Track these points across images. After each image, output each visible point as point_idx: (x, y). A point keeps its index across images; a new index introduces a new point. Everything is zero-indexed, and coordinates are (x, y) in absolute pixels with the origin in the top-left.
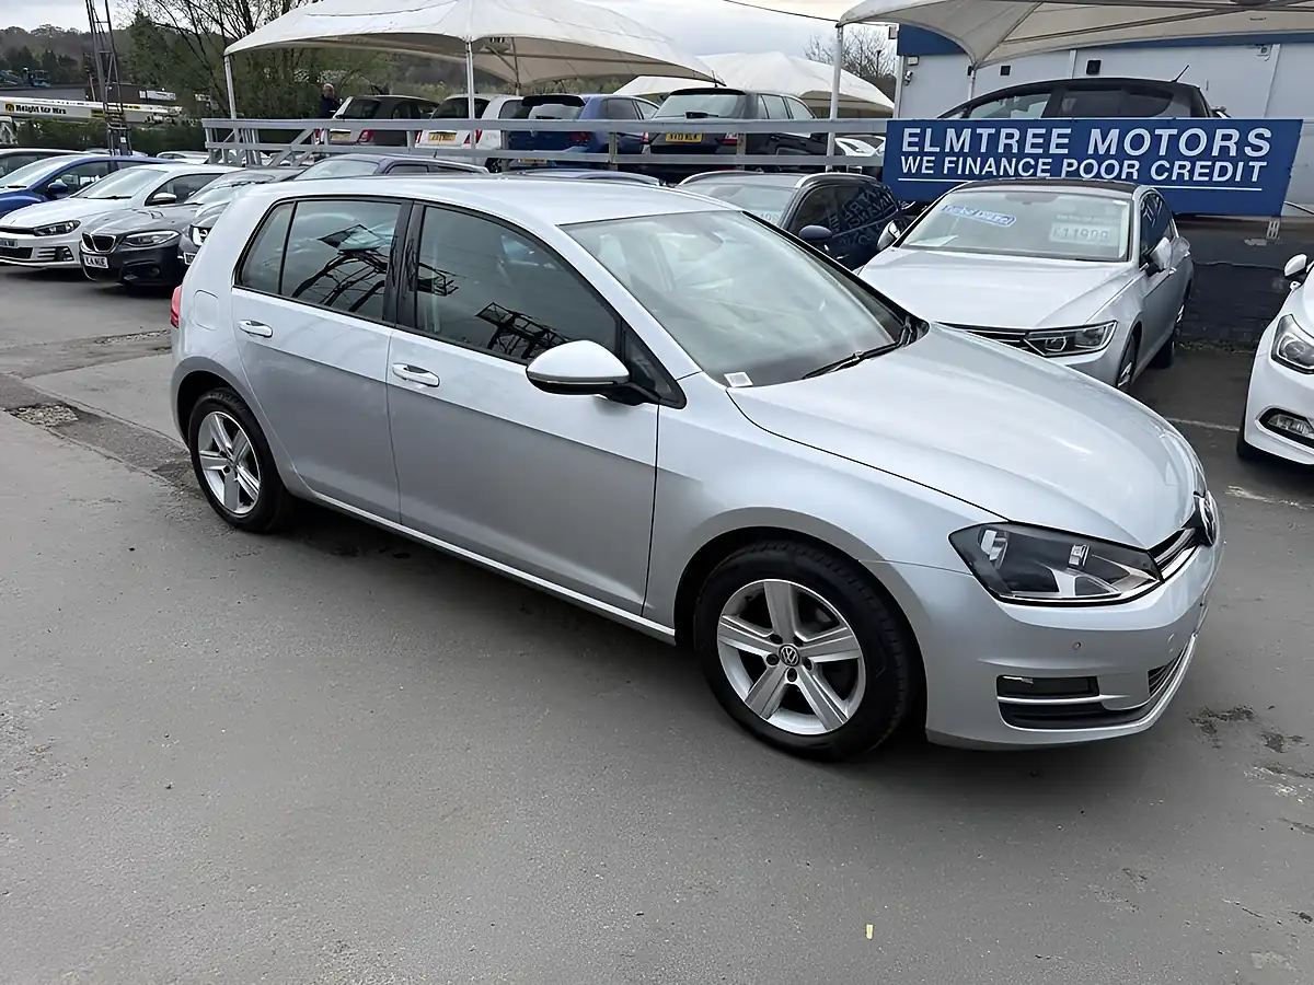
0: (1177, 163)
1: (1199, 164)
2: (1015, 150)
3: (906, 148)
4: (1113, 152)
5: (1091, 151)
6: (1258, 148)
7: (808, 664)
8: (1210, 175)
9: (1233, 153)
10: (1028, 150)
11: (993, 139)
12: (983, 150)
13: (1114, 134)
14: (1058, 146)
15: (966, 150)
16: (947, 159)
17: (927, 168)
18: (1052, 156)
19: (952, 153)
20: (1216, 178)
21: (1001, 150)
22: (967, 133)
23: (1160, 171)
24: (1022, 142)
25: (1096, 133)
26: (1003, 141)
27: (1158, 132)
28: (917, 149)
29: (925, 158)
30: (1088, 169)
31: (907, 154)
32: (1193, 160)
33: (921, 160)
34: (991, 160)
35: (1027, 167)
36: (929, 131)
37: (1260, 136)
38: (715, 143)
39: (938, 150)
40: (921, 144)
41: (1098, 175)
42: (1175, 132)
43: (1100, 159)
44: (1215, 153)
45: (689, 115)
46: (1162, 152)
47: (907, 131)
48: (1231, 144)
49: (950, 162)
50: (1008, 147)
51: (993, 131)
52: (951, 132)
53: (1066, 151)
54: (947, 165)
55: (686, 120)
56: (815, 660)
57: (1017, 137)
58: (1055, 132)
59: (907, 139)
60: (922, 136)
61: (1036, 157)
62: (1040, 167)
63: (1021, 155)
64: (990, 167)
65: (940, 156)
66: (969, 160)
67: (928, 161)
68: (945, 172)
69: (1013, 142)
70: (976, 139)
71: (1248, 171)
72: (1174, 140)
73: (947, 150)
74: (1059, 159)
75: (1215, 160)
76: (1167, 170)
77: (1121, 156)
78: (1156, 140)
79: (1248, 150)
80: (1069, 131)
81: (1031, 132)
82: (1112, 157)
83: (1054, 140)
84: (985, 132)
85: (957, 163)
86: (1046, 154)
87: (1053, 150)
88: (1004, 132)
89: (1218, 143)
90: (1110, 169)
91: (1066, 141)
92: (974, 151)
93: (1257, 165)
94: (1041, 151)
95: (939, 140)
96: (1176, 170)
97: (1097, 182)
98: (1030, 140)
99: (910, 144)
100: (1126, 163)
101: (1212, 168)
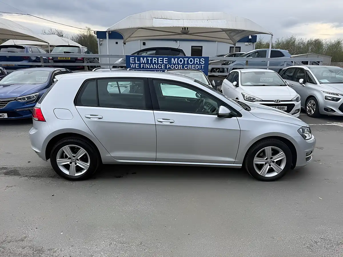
0: (189, 65)
1: (193, 65)
2: (157, 63)
3: (131, 62)
4: (177, 63)
5: (172, 63)
6: (202, 62)
7: (273, 162)
8: (195, 67)
9: (198, 63)
10: (159, 63)
11: (151, 60)
12: (150, 62)
13: (176, 59)
14: (166, 62)
15: (146, 63)
16: (142, 64)
17: (137, 67)
18: (165, 64)
19: (142, 63)
20: (196, 68)
21: (153, 63)
22: (145, 59)
23: (186, 67)
24: (158, 61)
25: (173, 59)
26: (154, 61)
27: (184, 59)
28: (134, 62)
29: (136, 64)
30: (172, 67)
31: (132, 63)
32: (192, 65)
33: (135, 65)
34: (152, 65)
35: (160, 66)
36: (136, 58)
37: (202, 60)
38: (75, 60)
39: (139, 62)
40: (135, 61)
41: (174, 68)
42: (188, 59)
43: (174, 65)
44: (195, 63)
45: (65, 52)
46: (186, 63)
47: (131, 58)
48: (198, 61)
49: (142, 65)
50: (155, 62)
51: (151, 58)
52: (141, 58)
53: (167, 63)
54: (142, 66)
55: (64, 53)
56: (275, 161)
57: (156, 60)
58: (164, 59)
59: (131, 60)
60: (135, 59)
61: (161, 64)
62: (162, 66)
63: (158, 64)
64: (152, 66)
65: (140, 64)
66: (147, 65)
67: (137, 65)
68: (142, 67)
69: (156, 61)
70: (148, 60)
71: (201, 67)
72: (188, 61)
73: (141, 62)
74: (166, 65)
75: (195, 65)
76: (187, 67)
77: (178, 64)
78: (184, 61)
79: (201, 63)
80: (167, 59)
81: (159, 59)
82: (177, 64)
83: (165, 61)
84: (149, 59)
85: (144, 65)
86: (163, 64)
87: (164, 63)
88: (154, 58)
89: (196, 61)
90: (176, 67)
91: (167, 61)
92: (148, 63)
93: (203, 65)
94: (162, 63)
95: (139, 60)
96: (189, 67)
97: (174, 69)
98: (159, 61)
99: (132, 61)
100: (179, 65)
101: (195, 66)
